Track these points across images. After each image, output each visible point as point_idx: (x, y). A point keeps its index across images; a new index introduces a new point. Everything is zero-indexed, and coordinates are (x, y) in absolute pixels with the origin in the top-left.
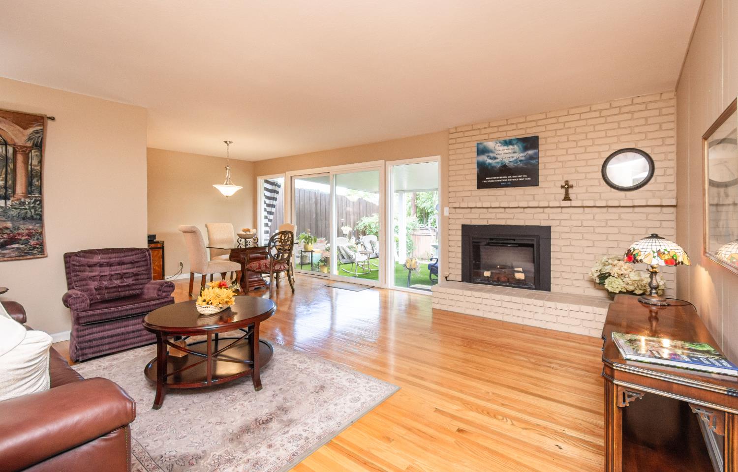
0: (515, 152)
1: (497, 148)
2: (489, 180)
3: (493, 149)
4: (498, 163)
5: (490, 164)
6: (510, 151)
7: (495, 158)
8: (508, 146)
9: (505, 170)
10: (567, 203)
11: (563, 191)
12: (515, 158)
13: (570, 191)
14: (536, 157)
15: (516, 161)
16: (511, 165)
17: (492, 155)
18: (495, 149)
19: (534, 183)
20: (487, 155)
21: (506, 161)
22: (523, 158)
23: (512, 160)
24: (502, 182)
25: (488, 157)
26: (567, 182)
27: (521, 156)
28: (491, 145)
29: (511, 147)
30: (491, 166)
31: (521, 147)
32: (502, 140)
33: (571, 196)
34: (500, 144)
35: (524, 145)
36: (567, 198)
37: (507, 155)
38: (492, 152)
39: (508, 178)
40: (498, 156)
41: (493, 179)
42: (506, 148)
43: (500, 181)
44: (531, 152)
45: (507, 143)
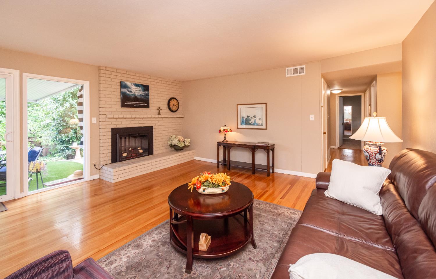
0: (140, 91)
1: (132, 86)
2: (128, 103)
3: (130, 87)
4: (132, 94)
5: (128, 94)
6: (138, 90)
7: (131, 92)
8: (137, 87)
9: (135, 99)
10: (160, 116)
11: (158, 111)
12: (140, 94)
13: (161, 111)
14: (148, 95)
15: (140, 95)
16: (139, 97)
17: (129, 90)
18: (131, 87)
19: (148, 106)
20: (127, 89)
21: (137, 94)
22: (144, 95)
23: (139, 94)
24: (135, 105)
25: (127, 90)
26: (159, 107)
27: (142, 93)
28: (129, 84)
29: (138, 88)
30: (129, 96)
31: (143, 89)
32: (135, 83)
33: (161, 113)
34: (133, 85)
35: (144, 88)
36: (159, 114)
37: (136, 91)
38: (130, 88)
39: (137, 103)
40: (132, 91)
41: (130, 103)
42: (136, 87)
43: (134, 104)
44: (146, 92)
45: (137, 85)
